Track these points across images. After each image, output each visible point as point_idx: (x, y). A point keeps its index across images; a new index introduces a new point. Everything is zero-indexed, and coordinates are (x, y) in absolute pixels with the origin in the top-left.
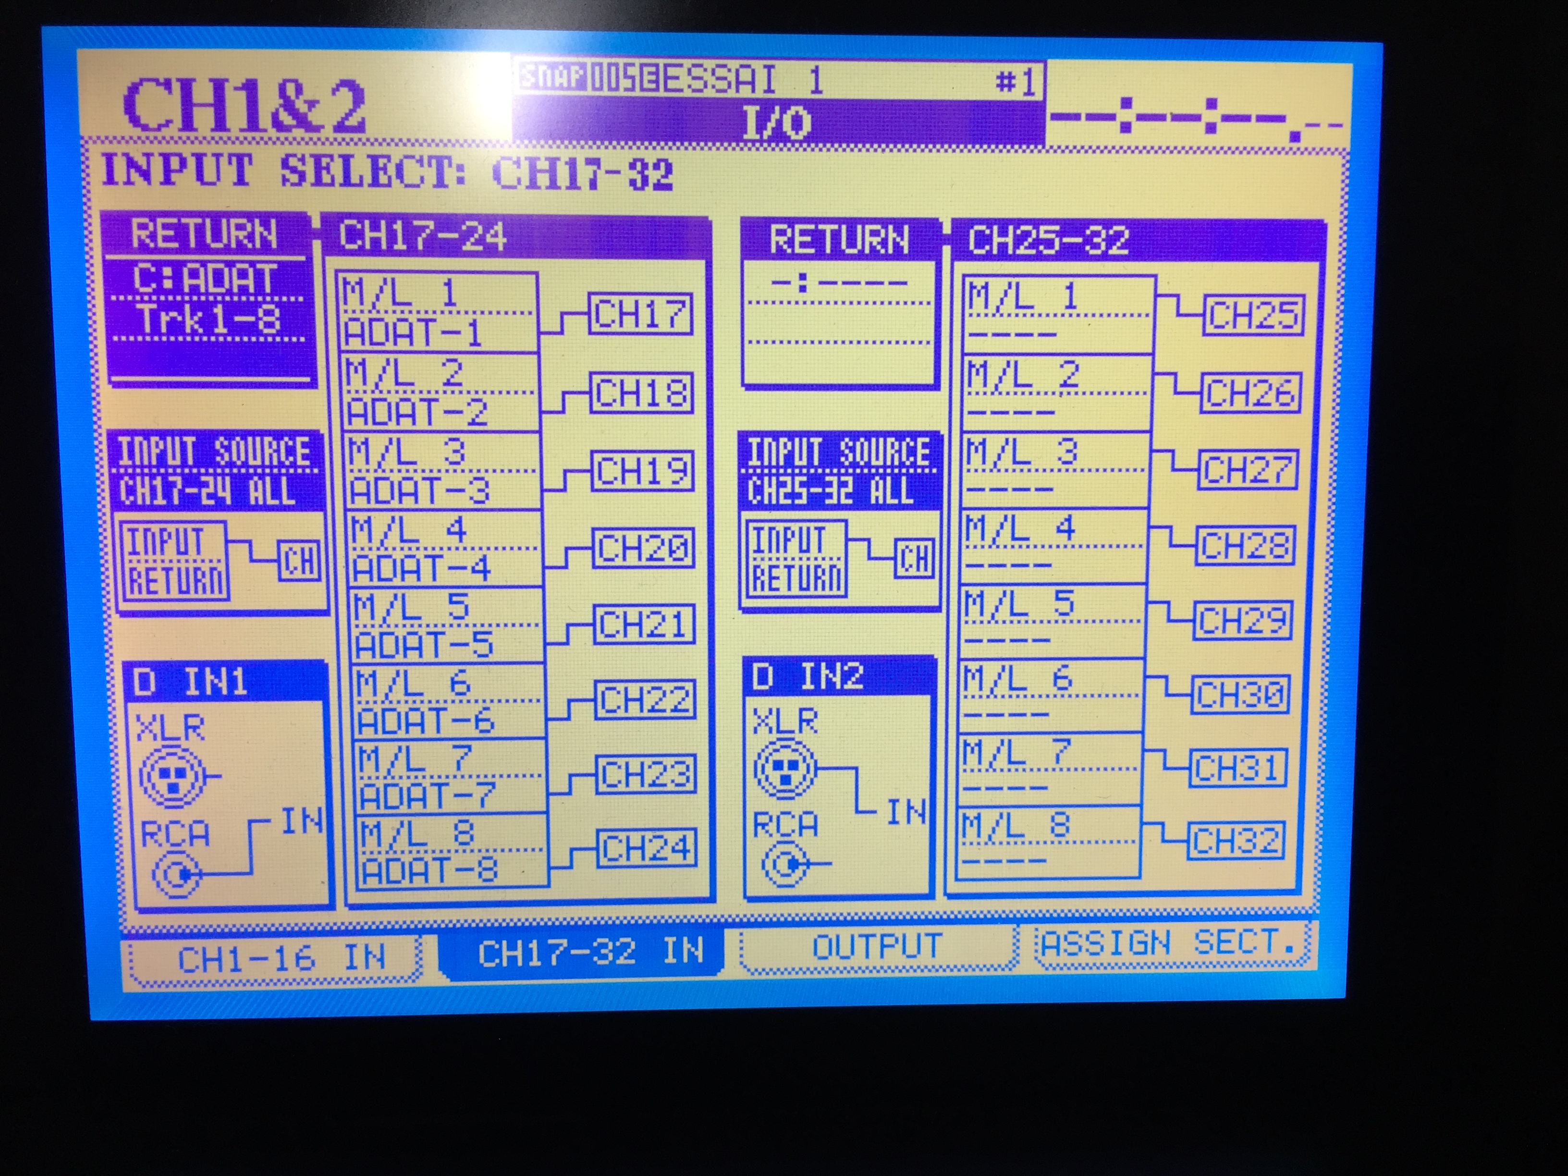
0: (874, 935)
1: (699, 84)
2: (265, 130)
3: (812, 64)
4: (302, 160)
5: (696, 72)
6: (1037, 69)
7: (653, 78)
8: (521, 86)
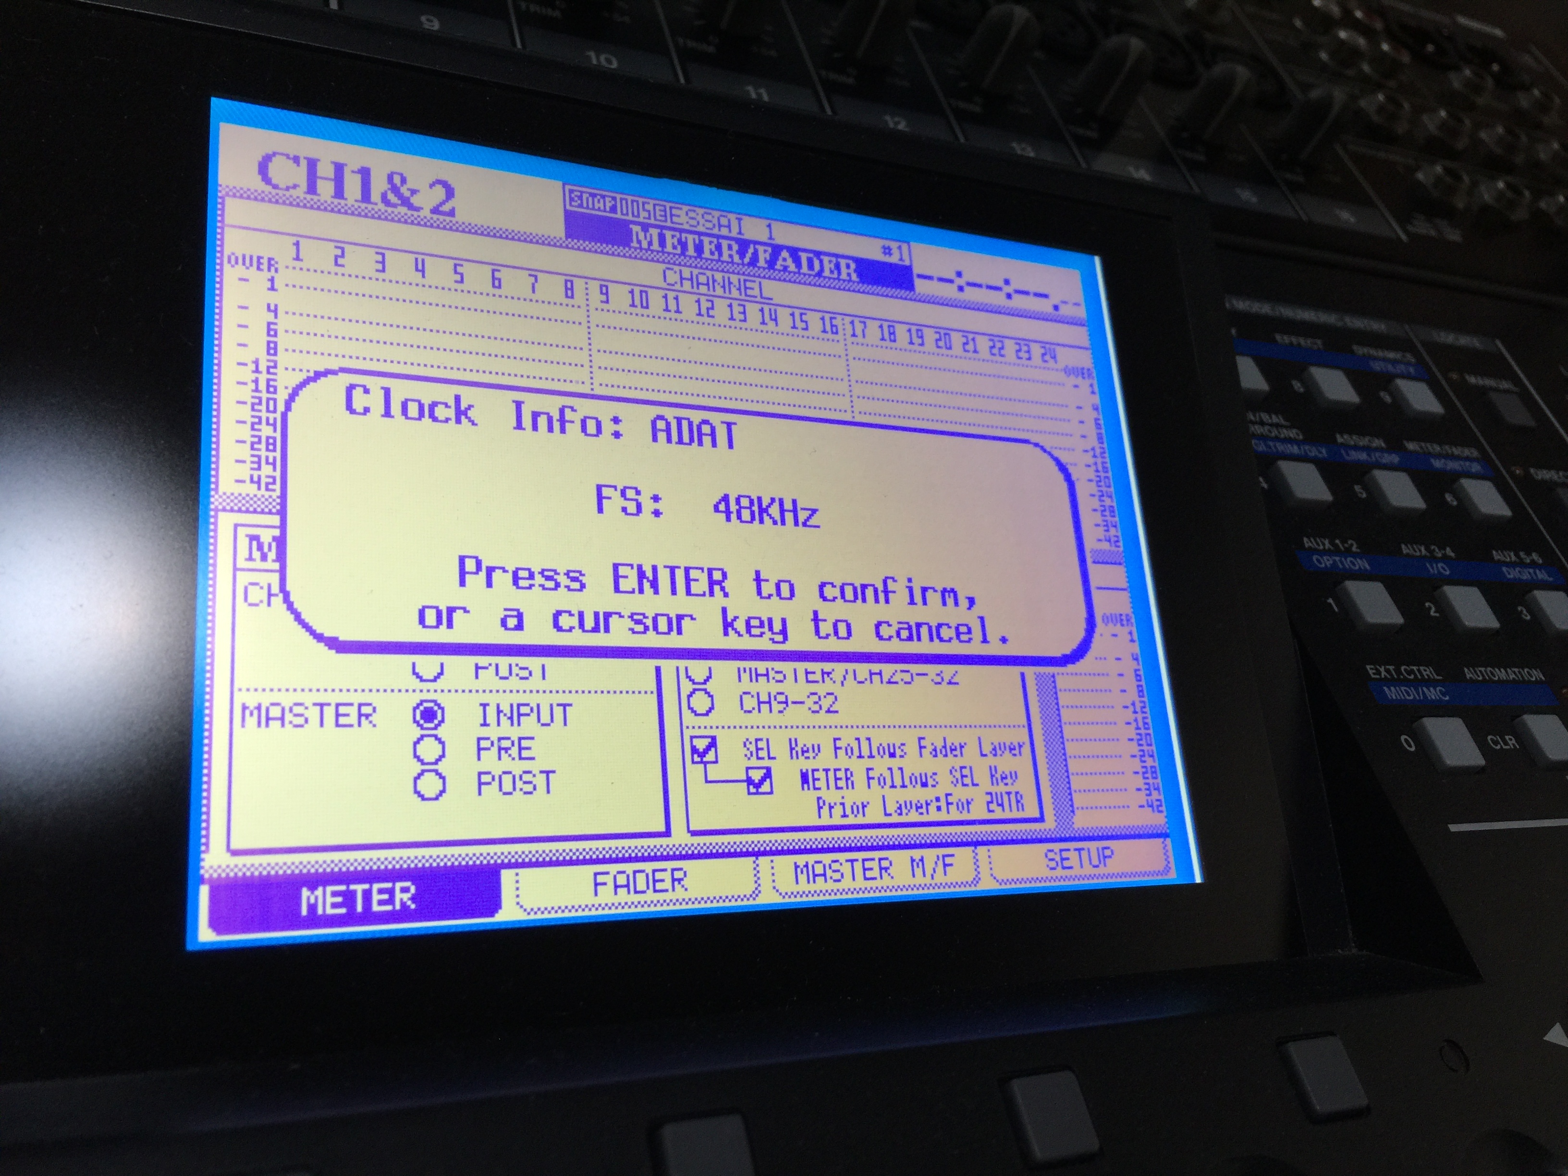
1: (693, 222)
2: (375, 204)
3: (767, 222)
8: (571, 205)
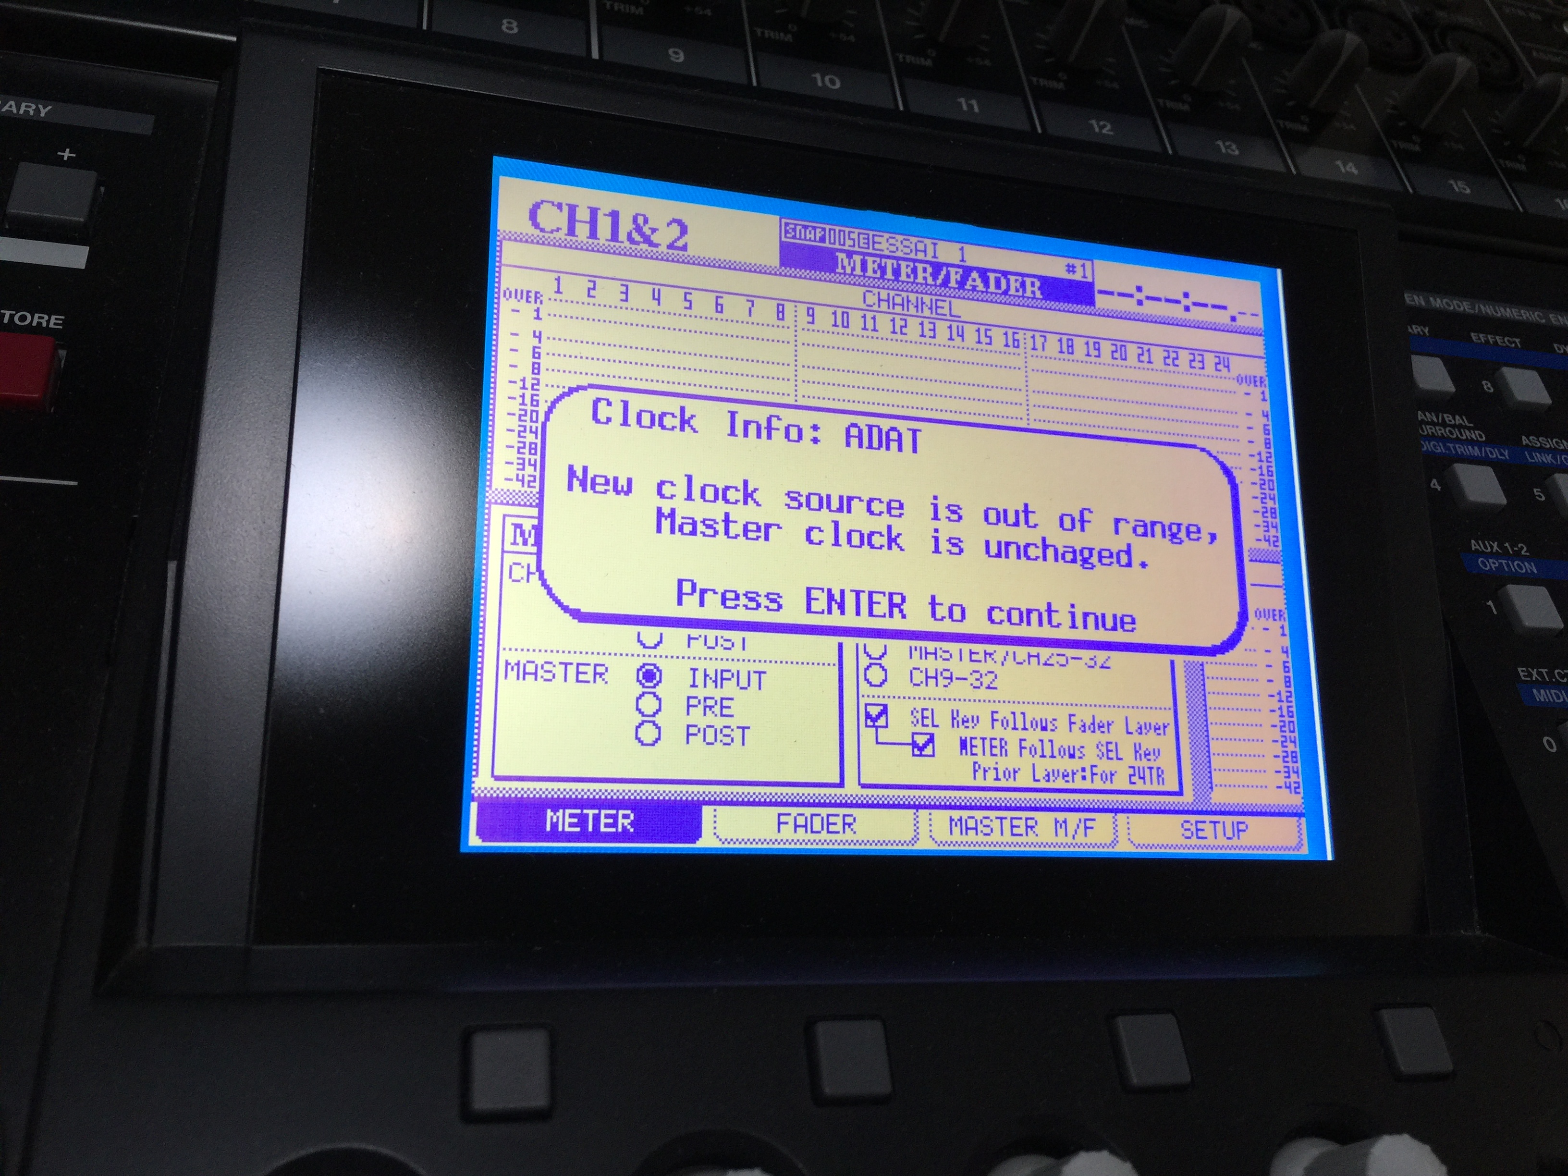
1: (893, 248)
2: (622, 242)
3: (961, 246)
5: (892, 241)
6: (1088, 264)
8: (786, 237)
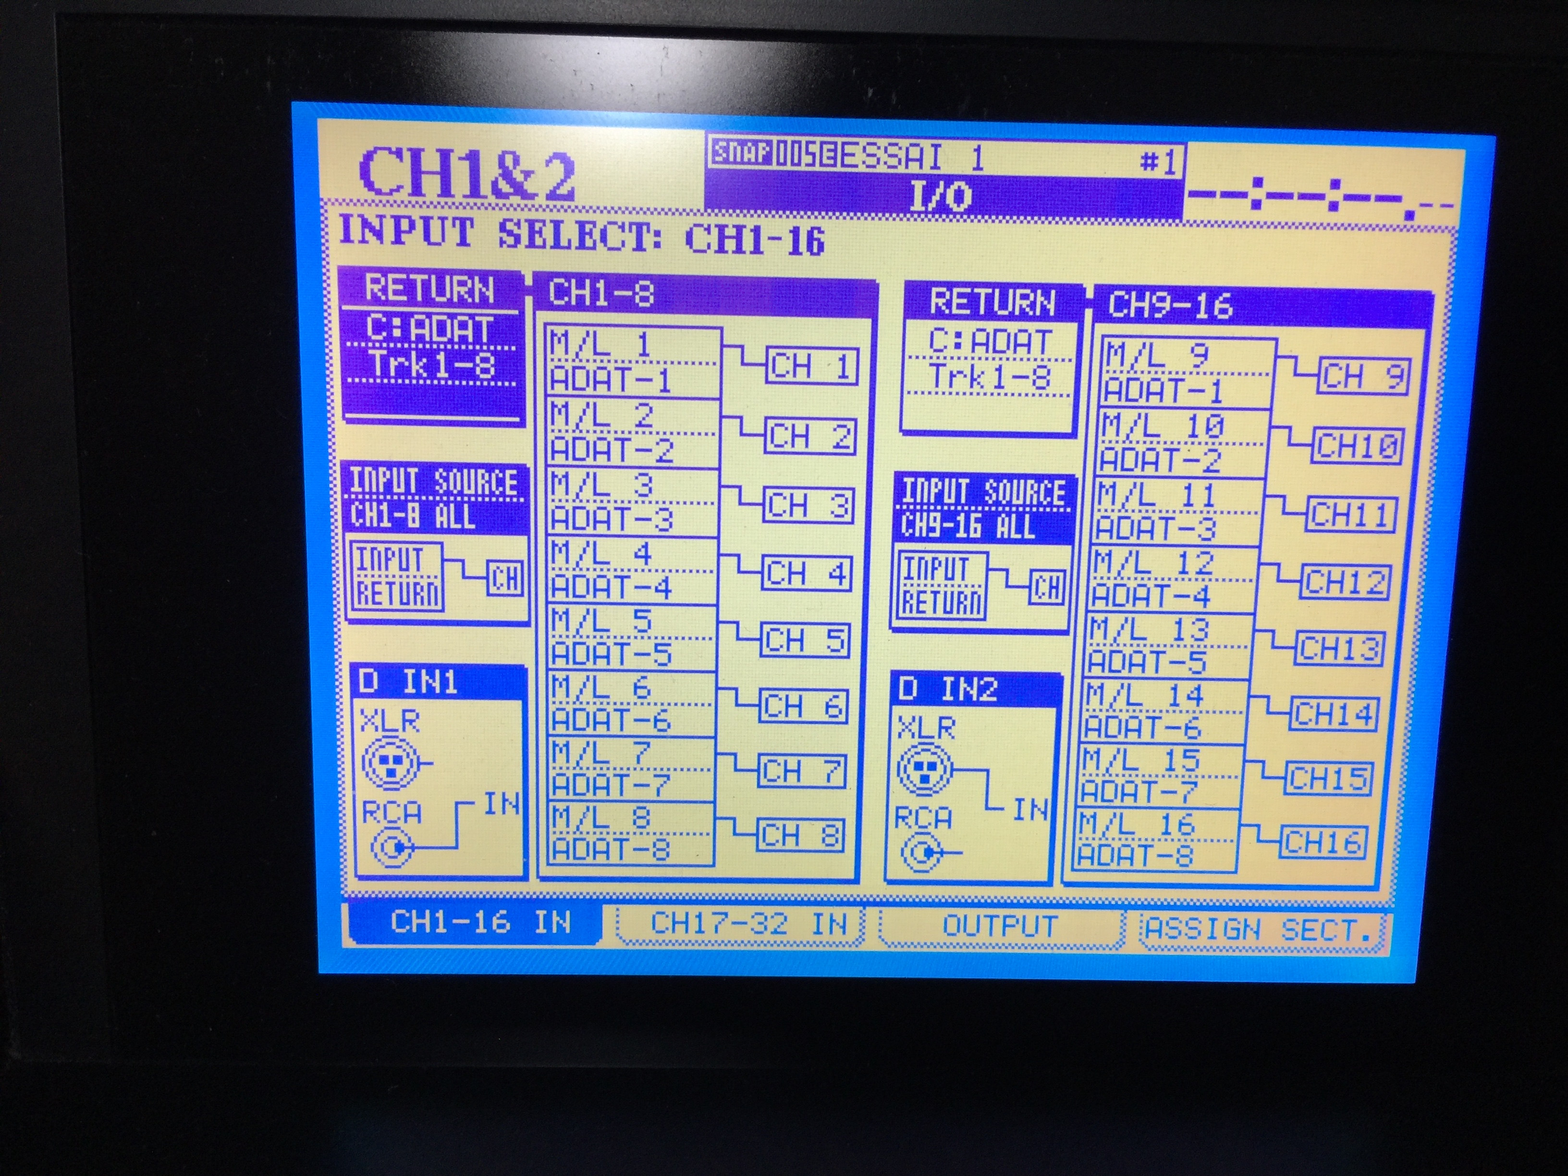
0: (998, 916)
1: (872, 161)
2: (485, 197)
3: (974, 144)
4: (518, 224)
5: (871, 149)
6: (1179, 150)
7: (832, 154)
8: (714, 162)
